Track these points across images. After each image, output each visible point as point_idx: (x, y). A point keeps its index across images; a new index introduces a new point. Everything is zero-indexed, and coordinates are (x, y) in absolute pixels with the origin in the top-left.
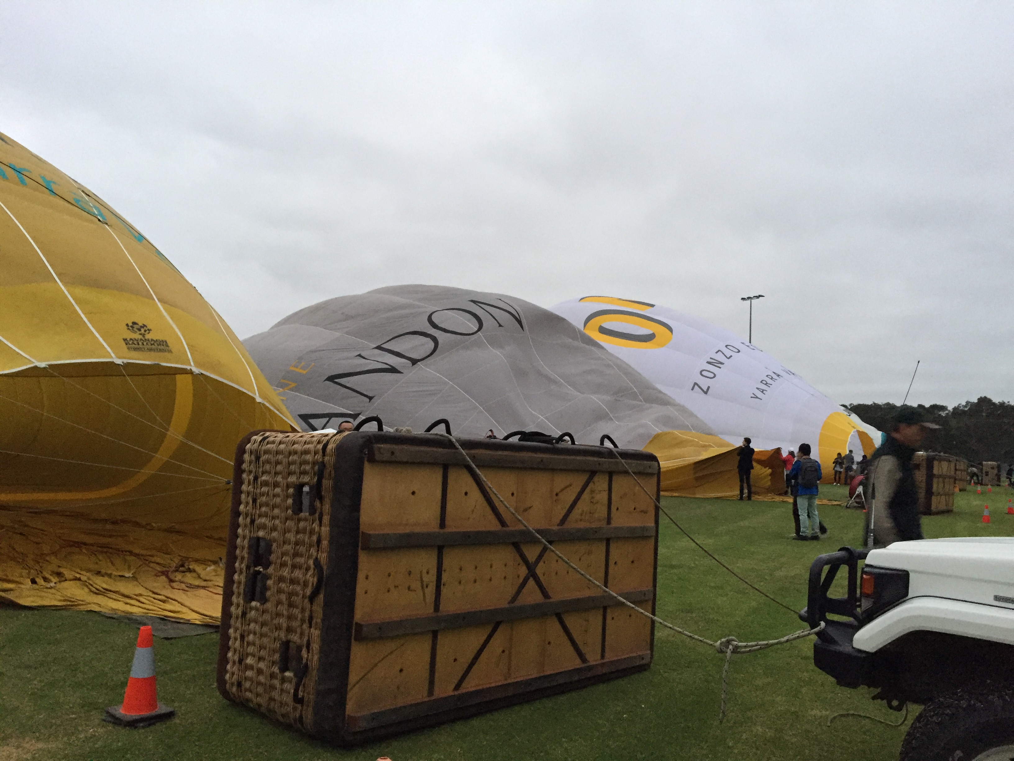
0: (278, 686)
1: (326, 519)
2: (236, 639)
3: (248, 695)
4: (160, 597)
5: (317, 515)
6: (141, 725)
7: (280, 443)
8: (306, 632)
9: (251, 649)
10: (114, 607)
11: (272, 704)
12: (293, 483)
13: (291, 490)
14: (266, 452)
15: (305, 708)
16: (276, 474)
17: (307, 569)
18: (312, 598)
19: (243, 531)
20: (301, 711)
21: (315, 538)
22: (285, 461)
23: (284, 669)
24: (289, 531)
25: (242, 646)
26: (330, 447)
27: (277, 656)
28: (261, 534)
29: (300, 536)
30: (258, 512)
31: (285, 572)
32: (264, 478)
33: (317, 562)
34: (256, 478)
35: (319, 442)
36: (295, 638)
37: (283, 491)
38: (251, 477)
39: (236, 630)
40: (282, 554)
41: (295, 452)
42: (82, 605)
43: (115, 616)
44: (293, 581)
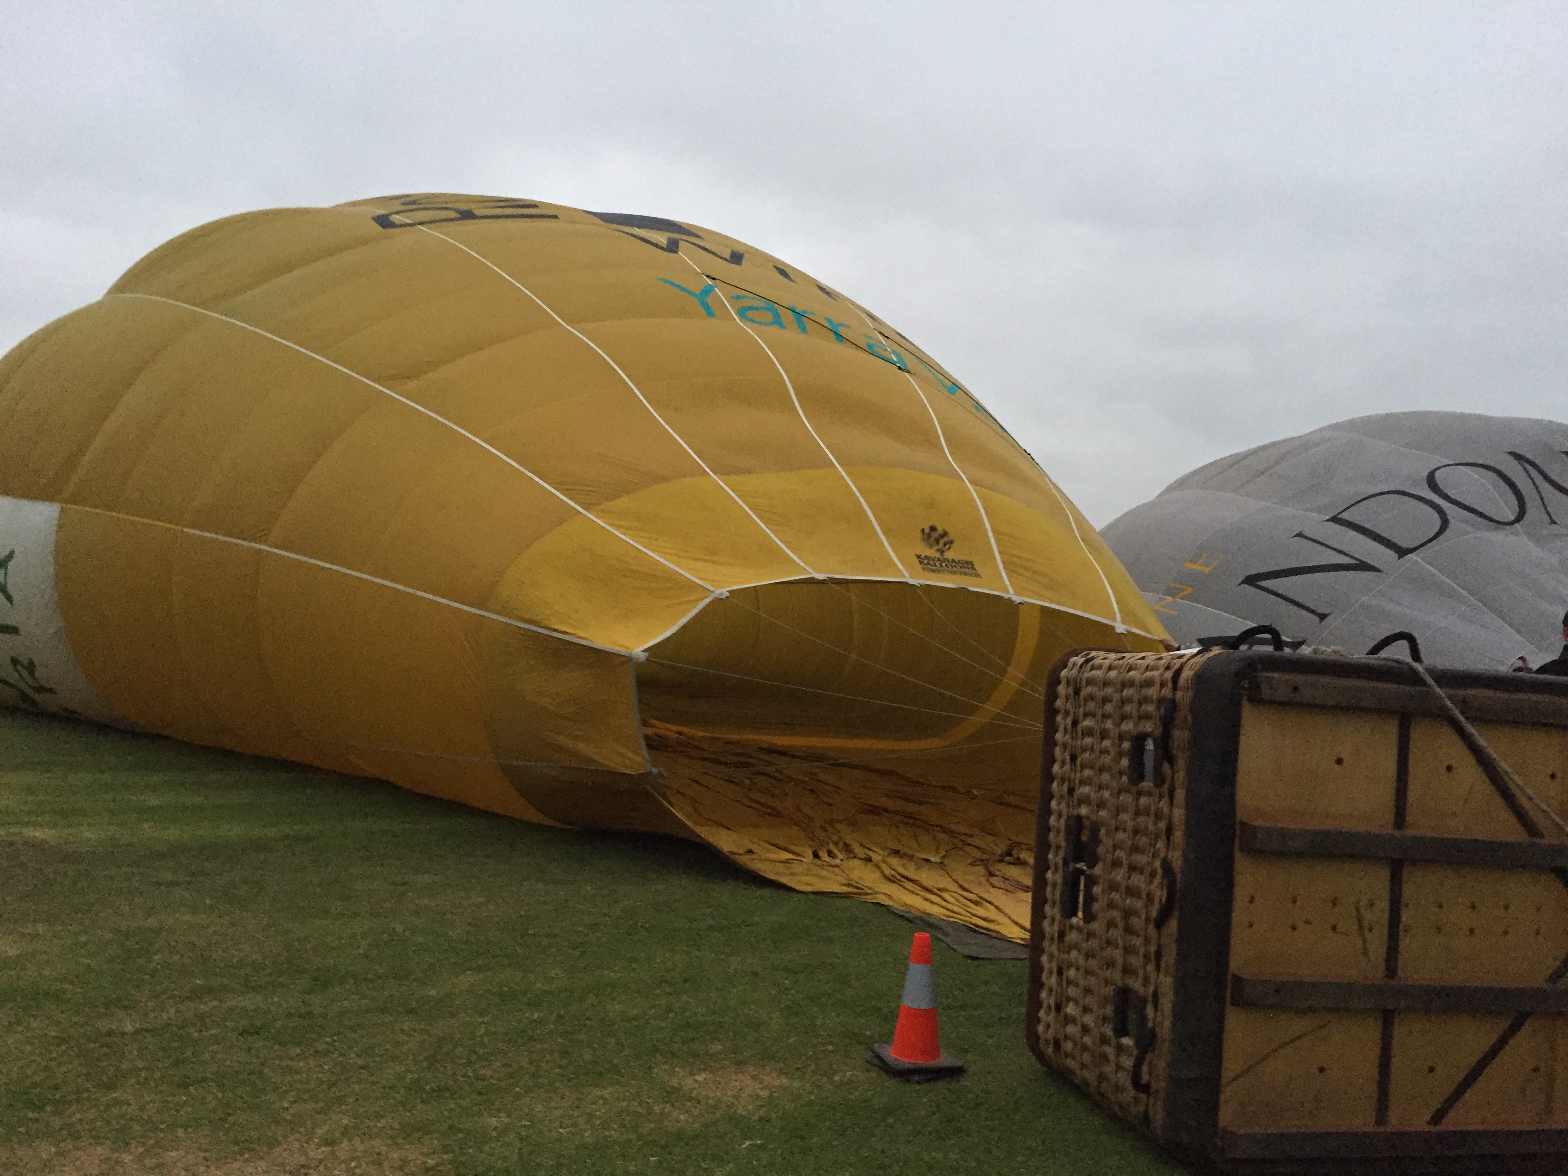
0: (1112, 1057)
1: (1180, 795)
2: (1051, 972)
3: (1070, 1063)
4: (971, 896)
5: (1166, 786)
6: (916, 1078)
7: (1110, 668)
8: (1153, 980)
9: (1072, 991)
10: (908, 902)
11: (1104, 1085)
12: (1128, 732)
13: (1126, 745)
14: (1090, 682)
15: (1152, 1100)
16: (1105, 717)
17: (1153, 875)
18: (1160, 923)
19: (1059, 804)
20: (1147, 1105)
21: (1162, 825)
22: (1116, 697)
23: (1121, 1031)
24: (1125, 810)
25: (1060, 983)
26: (1187, 674)
27: (1109, 1010)
28: (1084, 811)
29: (1141, 819)
30: (1078, 775)
31: (1119, 875)
32: (1088, 723)
33: (1167, 865)
34: (1075, 723)
35: (1168, 668)
36: (1136, 984)
37: (1113, 745)
38: (1069, 721)
39: (1051, 957)
40: (1114, 846)
41: (1131, 684)
42: (868, 894)
43: (907, 915)
44: (1131, 892)
